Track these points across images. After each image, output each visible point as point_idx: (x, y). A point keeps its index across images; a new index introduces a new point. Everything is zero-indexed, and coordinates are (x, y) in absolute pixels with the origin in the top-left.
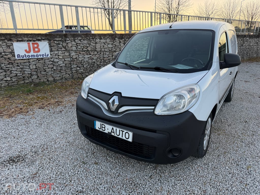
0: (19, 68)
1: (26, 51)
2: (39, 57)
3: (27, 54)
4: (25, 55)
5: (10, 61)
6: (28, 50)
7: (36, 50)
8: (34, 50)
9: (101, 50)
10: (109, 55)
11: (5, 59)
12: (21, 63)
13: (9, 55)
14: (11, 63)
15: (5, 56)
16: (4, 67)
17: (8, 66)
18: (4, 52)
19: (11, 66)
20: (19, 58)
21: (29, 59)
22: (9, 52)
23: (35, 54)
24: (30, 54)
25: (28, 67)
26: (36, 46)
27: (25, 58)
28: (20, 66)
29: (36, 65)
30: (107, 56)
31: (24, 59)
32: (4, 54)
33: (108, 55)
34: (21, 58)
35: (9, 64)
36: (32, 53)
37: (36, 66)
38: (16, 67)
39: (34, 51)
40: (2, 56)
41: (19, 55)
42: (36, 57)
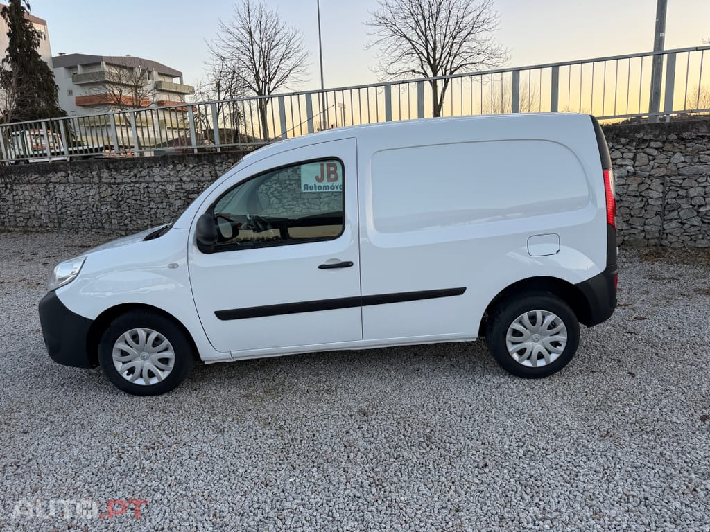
0: (304, 207)
1: (317, 178)
2: (335, 190)
3: (318, 184)
4: (315, 185)
5: (295, 195)
6: (320, 177)
7: (333, 176)
8: (329, 176)
11: (289, 190)
12: (308, 199)
13: (294, 185)
14: (296, 197)
15: (290, 187)
16: (286, 204)
17: (291, 203)
18: (290, 180)
19: (295, 203)
20: (306, 191)
21: (320, 193)
22: (294, 180)
23: (330, 184)
24: (322, 184)
25: (318, 207)
26: (332, 169)
27: (314, 191)
28: (307, 204)
29: (329, 204)
31: (314, 193)
32: (288, 182)
34: (309, 191)
35: (293, 199)
36: (325, 183)
37: (330, 205)
38: (301, 205)
39: (329, 180)
40: (286, 186)
41: (307, 185)
42: (330, 190)
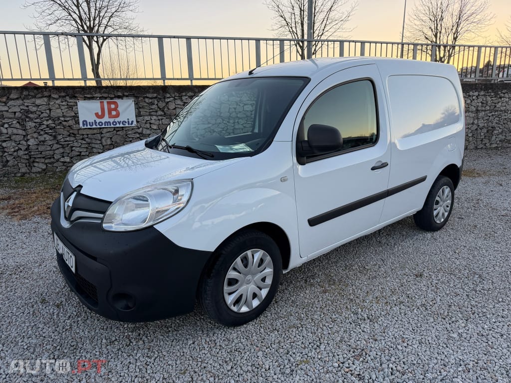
0: (84, 142)
1: (97, 114)
2: (118, 125)
3: (98, 120)
4: (95, 121)
5: (71, 131)
6: (100, 114)
7: (114, 113)
8: (110, 113)
9: (230, 116)
10: (244, 125)
11: (64, 127)
12: (88, 135)
13: (70, 122)
14: (73, 134)
15: (64, 123)
16: (62, 140)
17: (68, 139)
18: (64, 116)
19: (72, 139)
20: (85, 127)
21: (101, 128)
22: (71, 117)
23: (112, 120)
24: (103, 120)
25: (99, 142)
26: (113, 106)
27: (94, 126)
28: (87, 139)
29: (111, 138)
30: (241, 127)
31: (94, 129)
32: (62, 119)
33: (242, 125)
34: (89, 127)
35: (69, 135)
36: (106, 119)
37: (113, 140)
38: (80, 141)
39: (110, 116)
40: (61, 123)
41: (86, 121)
42: (112, 126)
